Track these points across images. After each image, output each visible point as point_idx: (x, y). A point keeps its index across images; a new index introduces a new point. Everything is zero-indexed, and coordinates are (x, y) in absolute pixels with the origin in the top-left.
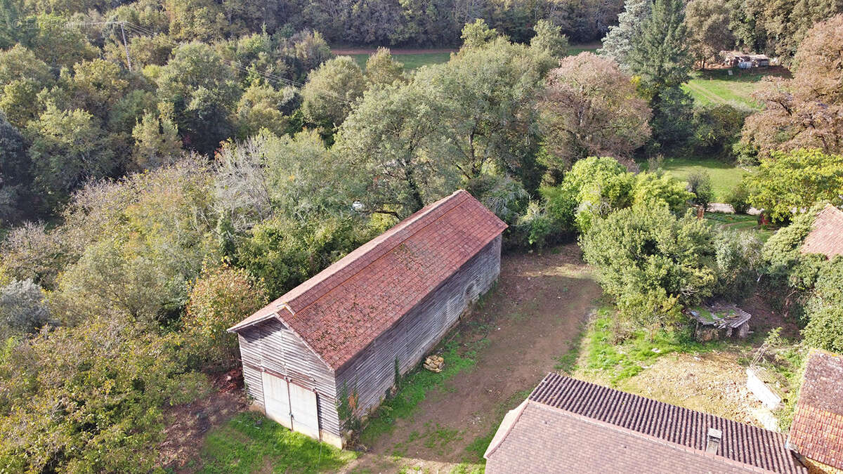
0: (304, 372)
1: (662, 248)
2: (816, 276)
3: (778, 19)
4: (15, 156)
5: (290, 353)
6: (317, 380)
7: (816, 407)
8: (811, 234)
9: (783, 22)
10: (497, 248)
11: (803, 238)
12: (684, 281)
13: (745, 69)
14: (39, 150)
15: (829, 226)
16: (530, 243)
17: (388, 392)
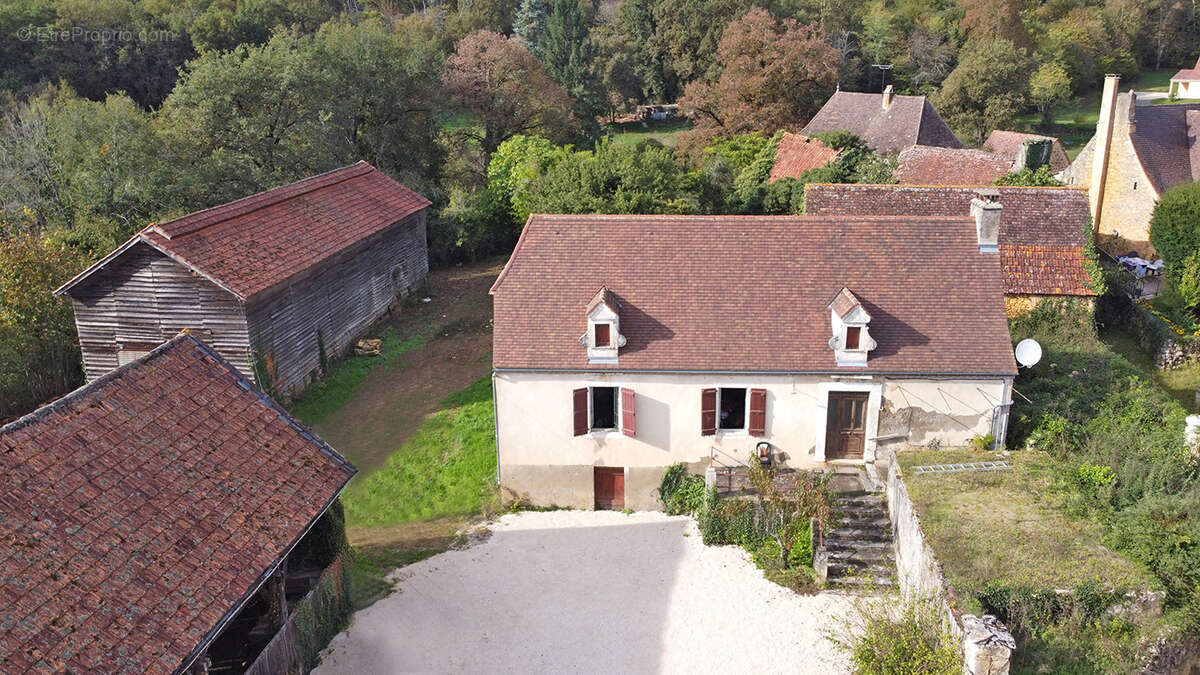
0: (193, 325)
2: (790, 194)
3: (686, 56)
5: (169, 301)
6: (215, 328)
8: (775, 165)
9: (691, 60)
10: (422, 232)
11: (768, 172)
13: (659, 120)
15: (791, 152)
16: (459, 243)
17: (313, 373)
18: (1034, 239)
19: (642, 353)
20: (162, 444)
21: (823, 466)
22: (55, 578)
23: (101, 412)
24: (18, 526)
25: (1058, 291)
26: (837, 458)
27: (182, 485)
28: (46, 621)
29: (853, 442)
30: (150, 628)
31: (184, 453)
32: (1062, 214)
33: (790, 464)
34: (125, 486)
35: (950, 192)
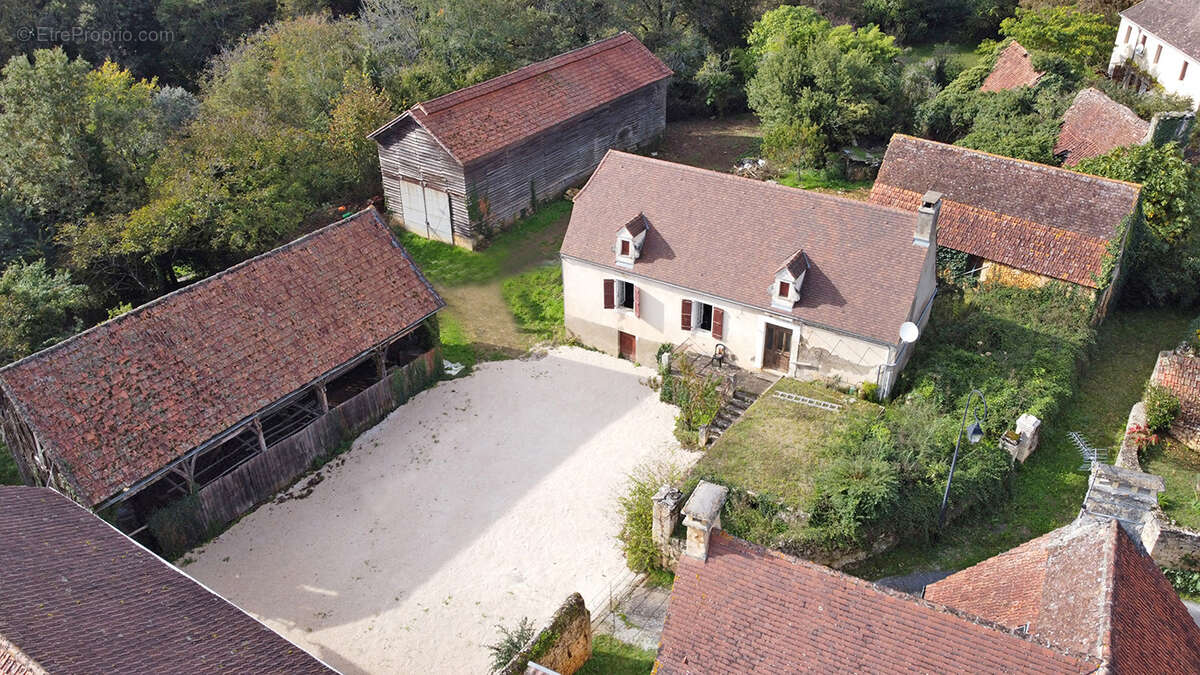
0: (437, 173)
1: (819, 82)
4: (141, 19)
5: (425, 155)
6: (448, 178)
7: (889, 185)
8: (991, 75)
10: (661, 96)
11: (982, 80)
12: (835, 113)
14: (168, 11)
15: (1008, 64)
16: (708, 103)
17: (523, 211)
18: (1068, 224)
19: (650, 265)
20: (330, 275)
21: (759, 371)
22: (256, 335)
23: (305, 253)
24: (247, 308)
25: (1065, 276)
26: (771, 368)
27: (334, 299)
28: (246, 354)
29: (783, 361)
30: (292, 368)
31: (342, 282)
32: (1106, 206)
33: (738, 363)
34: (304, 295)
35: (1013, 165)
